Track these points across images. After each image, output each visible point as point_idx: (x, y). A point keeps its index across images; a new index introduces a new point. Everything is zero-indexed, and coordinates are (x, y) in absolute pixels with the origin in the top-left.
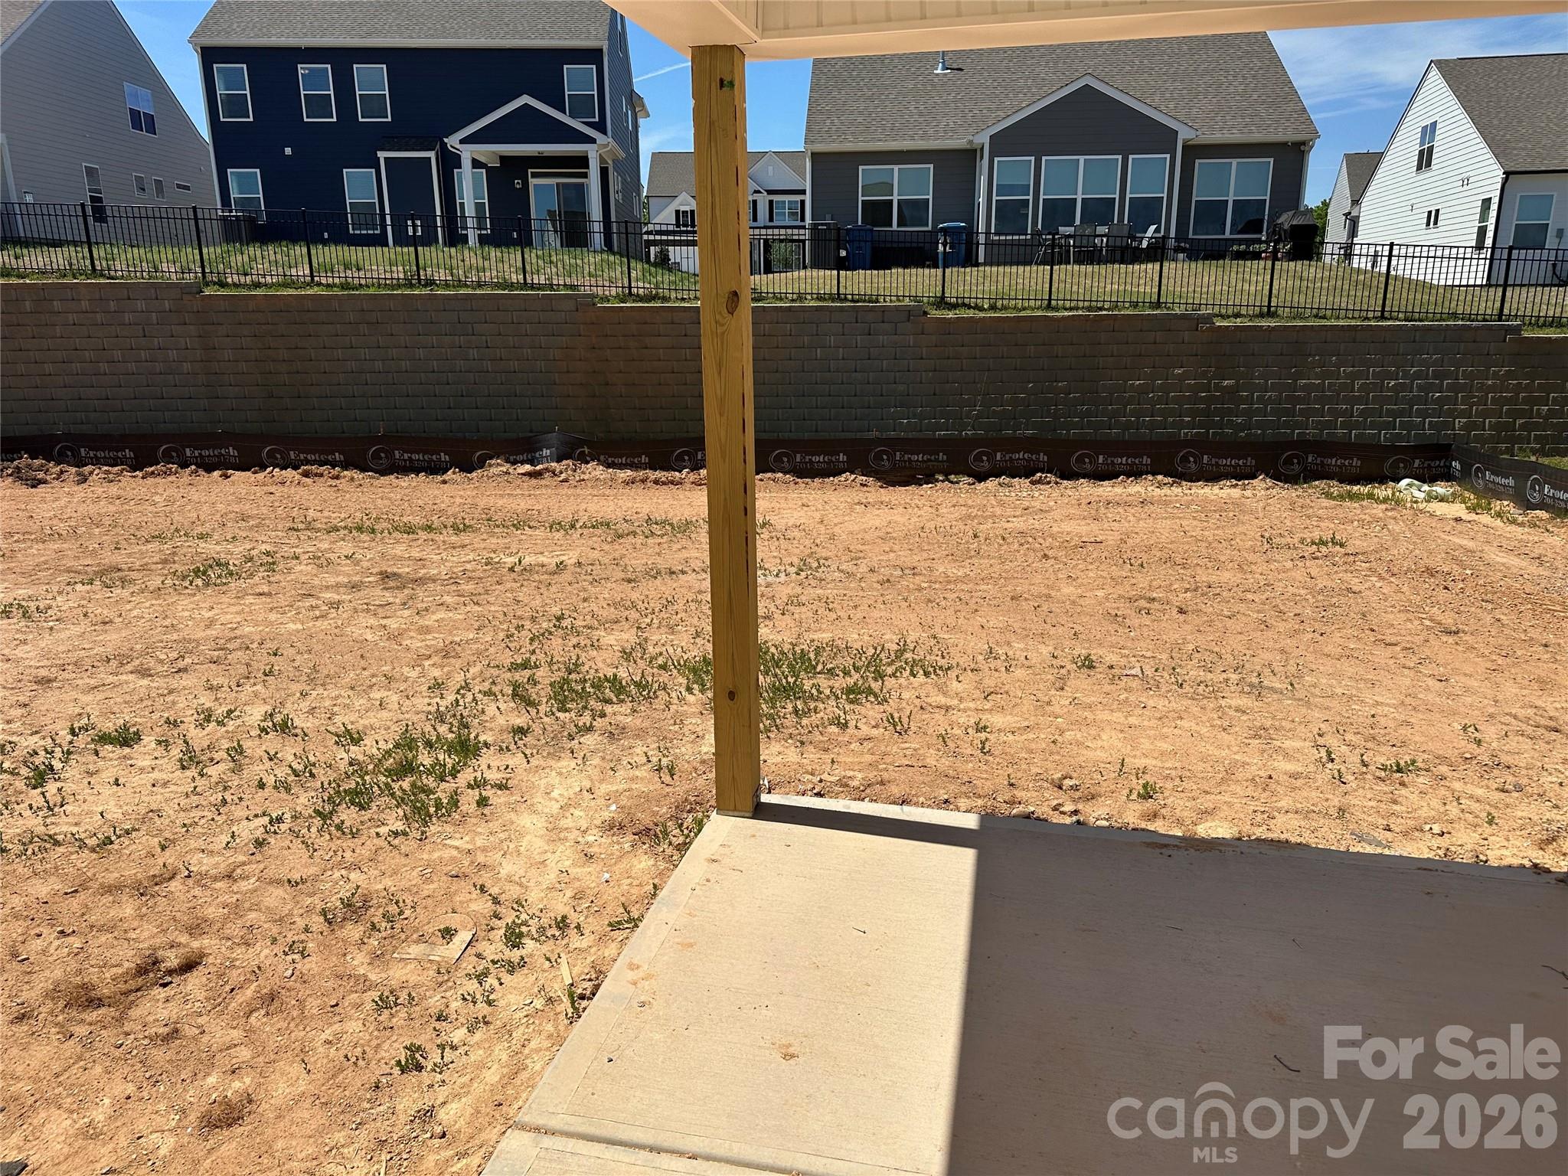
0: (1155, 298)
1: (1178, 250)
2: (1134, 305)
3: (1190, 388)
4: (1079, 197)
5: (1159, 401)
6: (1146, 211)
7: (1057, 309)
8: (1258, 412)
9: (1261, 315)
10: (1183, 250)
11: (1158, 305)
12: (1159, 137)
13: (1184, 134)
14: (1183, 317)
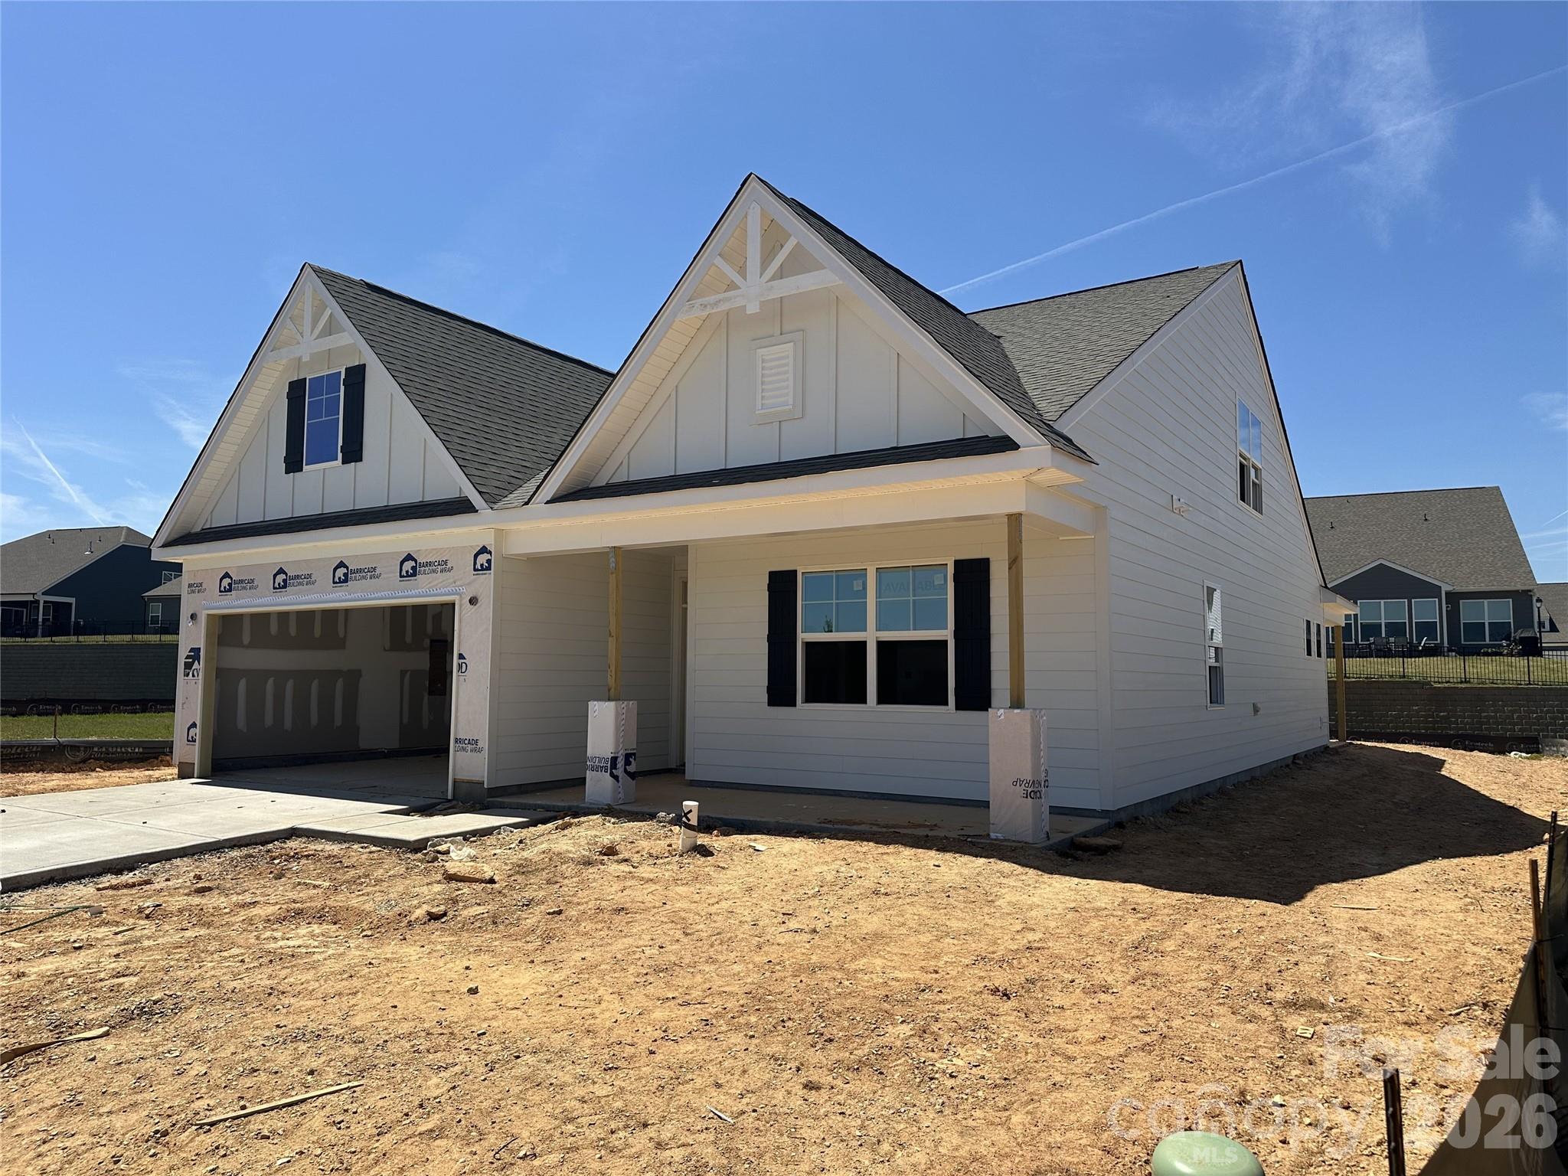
0: (1402, 674)
1: (1450, 650)
2: (1392, 676)
3: (1422, 716)
4: (1383, 622)
5: (1407, 722)
6: (1427, 629)
7: (1349, 678)
8: (1461, 729)
9: (1461, 682)
10: (1453, 651)
11: (1404, 676)
12: (1433, 591)
13: (1445, 588)
14: (1415, 682)
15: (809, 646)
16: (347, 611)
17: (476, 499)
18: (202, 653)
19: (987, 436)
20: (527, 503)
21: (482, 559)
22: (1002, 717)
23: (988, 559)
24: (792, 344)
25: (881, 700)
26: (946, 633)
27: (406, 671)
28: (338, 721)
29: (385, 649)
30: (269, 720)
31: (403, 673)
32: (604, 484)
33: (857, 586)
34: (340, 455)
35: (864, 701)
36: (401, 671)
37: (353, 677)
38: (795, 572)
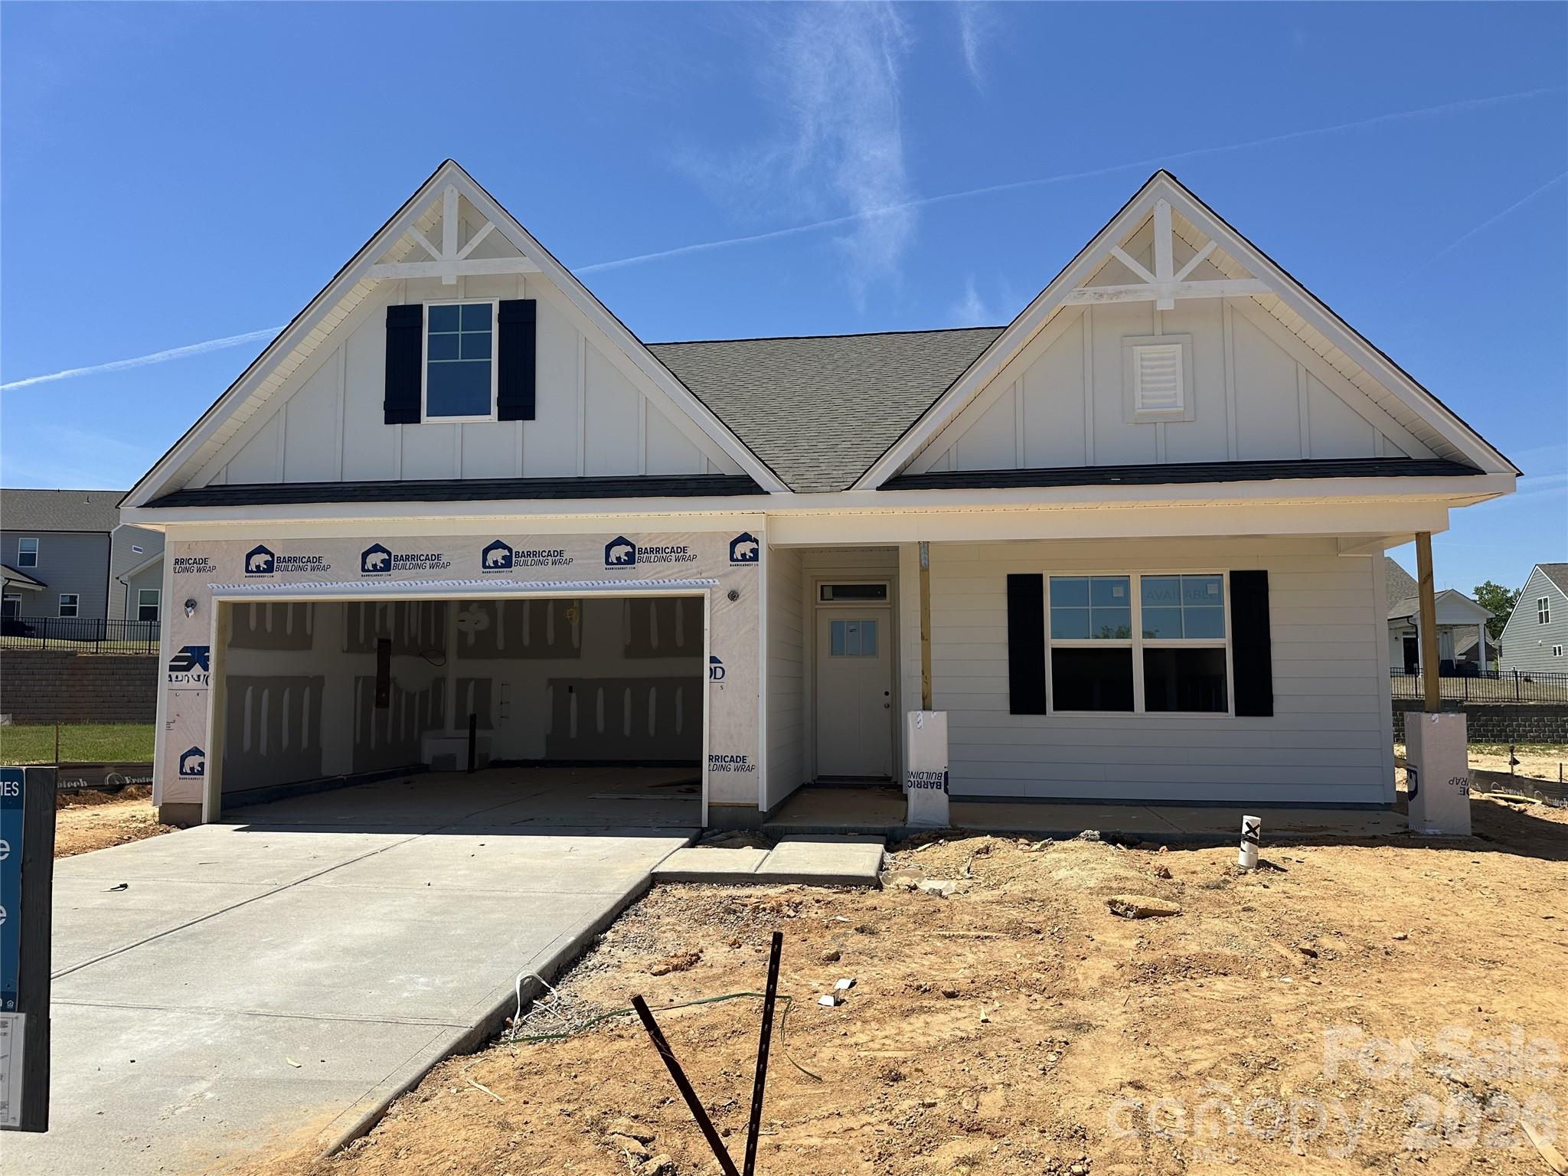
15: (1056, 651)
16: (314, 604)
17: (760, 475)
18: (212, 654)
19: (1409, 458)
20: (848, 489)
21: (744, 548)
22: (1437, 721)
23: (1266, 572)
24: (1180, 346)
25: (1149, 707)
26: (1225, 641)
27: (360, 677)
28: (305, 744)
29: (344, 652)
30: (247, 744)
31: (357, 679)
32: (923, 472)
33: (1118, 592)
34: (494, 409)
35: (1130, 707)
36: (356, 678)
37: (317, 683)
38: (1040, 577)
